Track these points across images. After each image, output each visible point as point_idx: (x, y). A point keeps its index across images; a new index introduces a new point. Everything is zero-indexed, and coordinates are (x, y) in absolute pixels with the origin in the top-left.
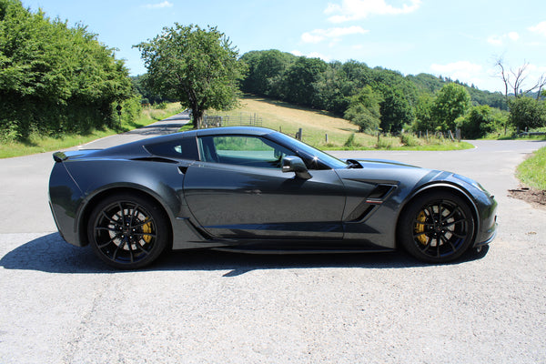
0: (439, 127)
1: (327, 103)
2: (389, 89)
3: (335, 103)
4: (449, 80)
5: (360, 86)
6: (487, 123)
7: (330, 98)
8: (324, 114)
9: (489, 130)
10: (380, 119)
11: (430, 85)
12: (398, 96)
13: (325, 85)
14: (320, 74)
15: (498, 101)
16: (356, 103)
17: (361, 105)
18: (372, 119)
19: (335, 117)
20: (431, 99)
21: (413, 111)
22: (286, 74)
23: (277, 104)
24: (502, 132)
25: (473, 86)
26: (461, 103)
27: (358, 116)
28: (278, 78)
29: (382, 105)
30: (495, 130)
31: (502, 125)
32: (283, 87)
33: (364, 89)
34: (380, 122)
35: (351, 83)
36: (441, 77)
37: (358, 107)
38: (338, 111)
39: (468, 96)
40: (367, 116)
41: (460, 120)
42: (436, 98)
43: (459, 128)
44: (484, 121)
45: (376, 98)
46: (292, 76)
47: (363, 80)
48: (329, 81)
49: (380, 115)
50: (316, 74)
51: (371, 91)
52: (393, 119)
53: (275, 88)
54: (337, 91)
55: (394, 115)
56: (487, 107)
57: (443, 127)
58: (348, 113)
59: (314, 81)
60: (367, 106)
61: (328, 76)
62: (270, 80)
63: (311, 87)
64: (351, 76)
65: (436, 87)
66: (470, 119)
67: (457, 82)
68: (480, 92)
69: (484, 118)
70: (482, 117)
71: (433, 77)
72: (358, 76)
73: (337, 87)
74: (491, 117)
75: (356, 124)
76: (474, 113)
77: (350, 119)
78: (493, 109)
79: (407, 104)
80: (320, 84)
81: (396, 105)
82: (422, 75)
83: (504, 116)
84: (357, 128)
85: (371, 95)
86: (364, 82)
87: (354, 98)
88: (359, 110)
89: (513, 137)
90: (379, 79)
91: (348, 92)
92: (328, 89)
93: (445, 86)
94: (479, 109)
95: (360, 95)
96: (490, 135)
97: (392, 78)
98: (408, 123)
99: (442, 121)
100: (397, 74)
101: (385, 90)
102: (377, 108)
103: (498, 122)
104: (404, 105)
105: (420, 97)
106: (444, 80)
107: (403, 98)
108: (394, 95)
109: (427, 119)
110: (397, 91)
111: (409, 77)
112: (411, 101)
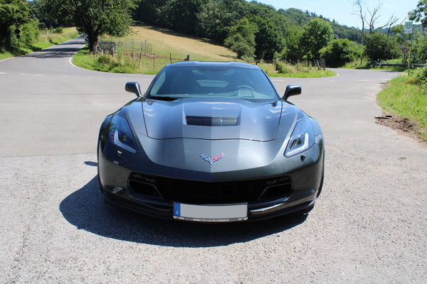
0: (305, 56)
1: (209, 31)
2: (263, 21)
3: (216, 31)
4: (314, 15)
5: (237, 17)
6: (346, 54)
7: (212, 27)
8: (205, 41)
9: (348, 60)
10: (255, 47)
11: (298, 19)
12: (271, 27)
13: (207, 16)
14: (203, 6)
15: (354, 36)
16: (234, 33)
17: (238, 35)
18: (247, 47)
19: (216, 45)
20: (300, 31)
21: (284, 41)
22: (172, 4)
23: (162, 32)
24: (358, 62)
25: (334, 21)
26: (324, 36)
27: (236, 44)
28: (165, 8)
29: (257, 34)
30: (352, 60)
31: (359, 56)
32: (170, 17)
33: (242, 20)
34: (255, 49)
35: (230, 14)
36: (307, 12)
37: (236, 36)
38: (217, 38)
39: (331, 30)
40: (243, 44)
41: (323, 50)
42: (304, 31)
43: (323, 57)
44: (344, 52)
45: (252, 29)
46: (179, 6)
47: (241, 13)
48: (211, 12)
49: (254, 43)
50: (199, 5)
51: (248, 22)
52: (266, 48)
53: (162, 17)
54: (218, 21)
55: (267, 44)
56: (346, 40)
57: (308, 55)
58: (228, 41)
59: (198, 12)
60: (244, 36)
61: (210, 7)
62: (158, 9)
63: (195, 17)
64: (230, 8)
65: (303, 20)
66: (332, 50)
67: (321, 17)
68: (339, 26)
69: (344, 50)
70: (342, 49)
71: (300, 12)
72: (236, 8)
73: (218, 18)
74: (350, 49)
75: (234, 51)
76: (336, 45)
77: (229, 47)
78: (352, 42)
79: (278, 35)
80: (202, 15)
81: (269, 36)
82: (290, 9)
83: (360, 49)
84: (235, 55)
85: (247, 26)
86: (242, 14)
87: (234, 28)
88: (237, 39)
89: (368, 67)
90: (254, 12)
91: (227, 22)
92: (210, 19)
93: (312, 21)
94: (340, 42)
95: (238, 25)
96: (348, 65)
97: (266, 12)
98: (279, 51)
99: (309, 51)
100: (270, 8)
101: (260, 22)
102: (252, 38)
103: (355, 54)
104: (276, 36)
105: (289, 29)
106: (310, 15)
107: (275, 30)
108: (267, 26)
109: (295, 49)
110: (270, 24)
111: (281, 11)
112: (281, 33)
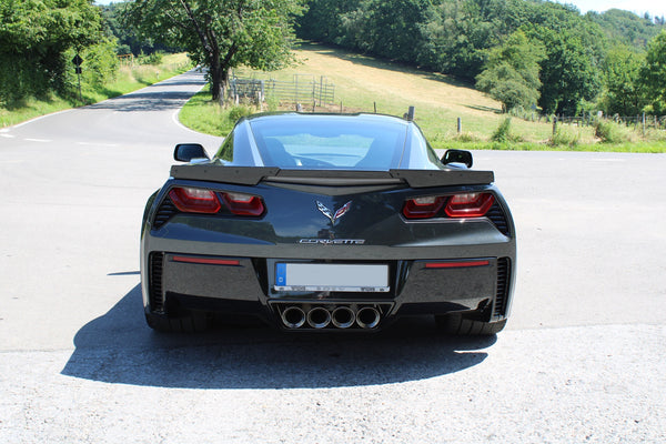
0: (649, 107)
1: (444, 59)
2: (556, 37)
3: (459, 60)
4: (661, 22)
5: (502, 30)
7: (450, 52)
8: (438, 79)
10: (540, 90)
11: (626, 31)
12: (573, 49)
13: (441, 28)
14: (432, 9)
16: (498, 61)
17: (506, 65)
18: (525, 89)
19: (458, 85)
21: (598, 76)
22: (372, 7)
23: (355, 61)
27: (501, 84)
28: (358, 14)
29: (543, 64)
32: (367, 31)
33: (514, 36)
34: (539, 95)
35: (487, 25)
36: (646, 17)
37: (501, 67)
38: (464, 74)
40: (516, 84)
45: (533, 53)
46: (384, 11)
47: (508, 21)
48: (449, 21)
49: (539, 83)
50: (425, 7)
51: (525, 40)
52: (561, 91)
53: (353, 32)
54: (462, 38)
55: (564, 84)
57: (656, 106)
58: (483, 78)
59: (421, 20)
60: (516, 67)
61: (447, 11)
62: (344, 17)
63: (417, 31)
64: (488, 12)
65: (637, 33)
71: (632, 17)
72: (499, 13)
73: (463, 32)
75: (497, 98)
77: (486, 90)
79: (588, 63)
80: (432, 27)
81: (568, 66)
82: (611, 12)
84: (499, 105)
85: (524, 47)
86: (511, 24)
87: (496, 52)
88: (502, 74)
90: (539, 20)
91: (482, 41)
92: (446, 35)
95: (506, 46)
97: (561, 17)
98: (587, 99)
99: (657, 94)
100: (568, 10)
101: (549, 37)
102: (534, 71)
104: (582, 67)
105: (611, 52)
106: (654, 21)
107: (581, 54)
108: (564, 47)
109: (628, 92)
110: (570, 41)
111: (591, 16)
112: (594, 59)
